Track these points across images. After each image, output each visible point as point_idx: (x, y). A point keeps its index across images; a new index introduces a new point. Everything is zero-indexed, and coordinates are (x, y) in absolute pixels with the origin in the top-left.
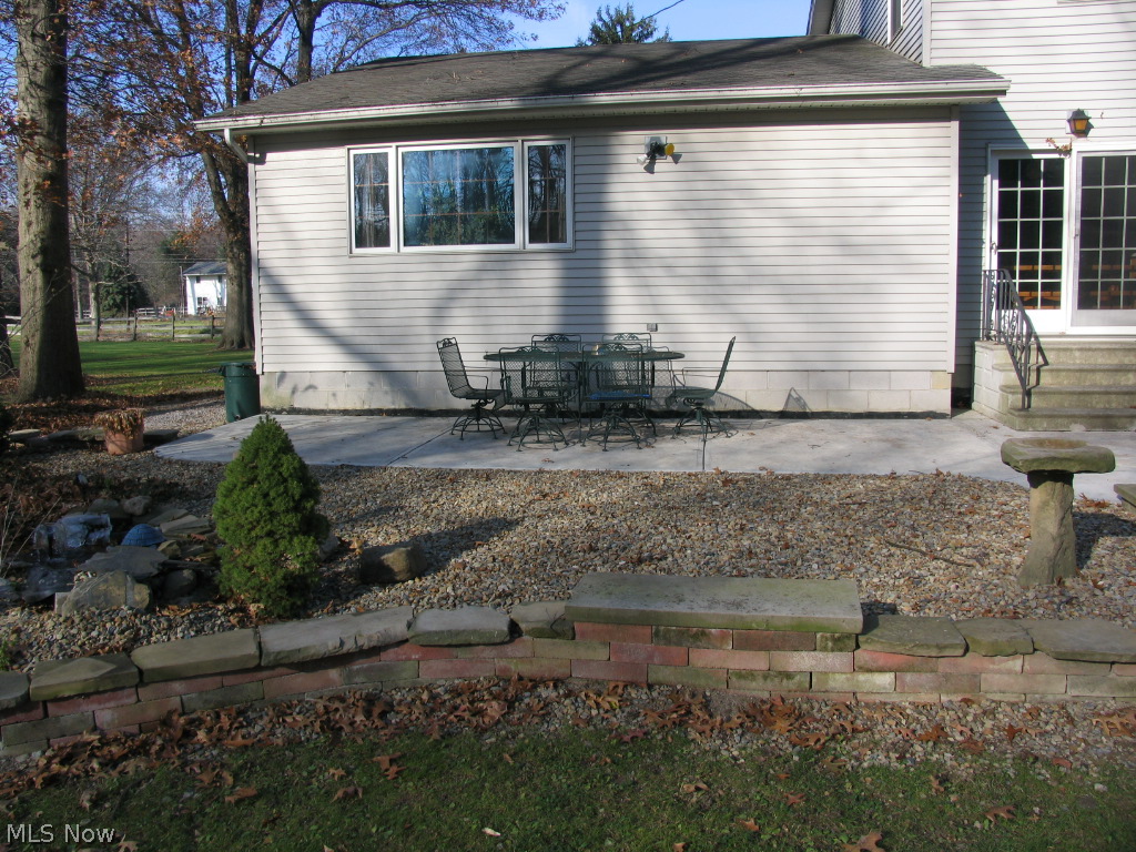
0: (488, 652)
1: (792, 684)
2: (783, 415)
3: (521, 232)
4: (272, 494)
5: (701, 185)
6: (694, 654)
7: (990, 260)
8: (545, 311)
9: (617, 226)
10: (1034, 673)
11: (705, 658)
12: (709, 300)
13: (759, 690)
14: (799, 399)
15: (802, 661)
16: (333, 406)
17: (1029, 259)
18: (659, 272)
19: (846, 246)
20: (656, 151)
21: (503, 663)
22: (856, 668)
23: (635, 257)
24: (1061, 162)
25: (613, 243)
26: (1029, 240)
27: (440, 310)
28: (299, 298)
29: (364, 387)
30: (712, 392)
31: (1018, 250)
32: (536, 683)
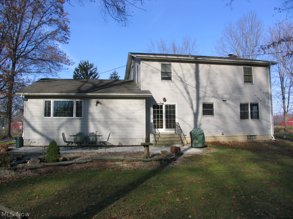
0: (84, 164)
1: (116, 166)
2: (118, 146)
3: (74, 115)
4: (55, 149)
5: (104, 108)
6: (106, 163)
7: (152, 121)
8: (78, 129)
9: (91, 115)
10: (141, 163)
11: (107, 163)
12: (106, 127)
13: (113, 166)
14: (121, 143)
15: (117, 163)
16: (38, 145)
17: (158, 121)
18: (97, 122)
19: (128, 119)
20: (98, 103)
21: (85, 165)
22: (123, 163)
23: (93, 120)
24: (162, 105)
25: (90, 117)
26: (158, 118)
27: (59, 128)
28: (33, 125)
29: (44, 142)
30: (106, 142)
31: (156, 119)
32: (89, 167)
